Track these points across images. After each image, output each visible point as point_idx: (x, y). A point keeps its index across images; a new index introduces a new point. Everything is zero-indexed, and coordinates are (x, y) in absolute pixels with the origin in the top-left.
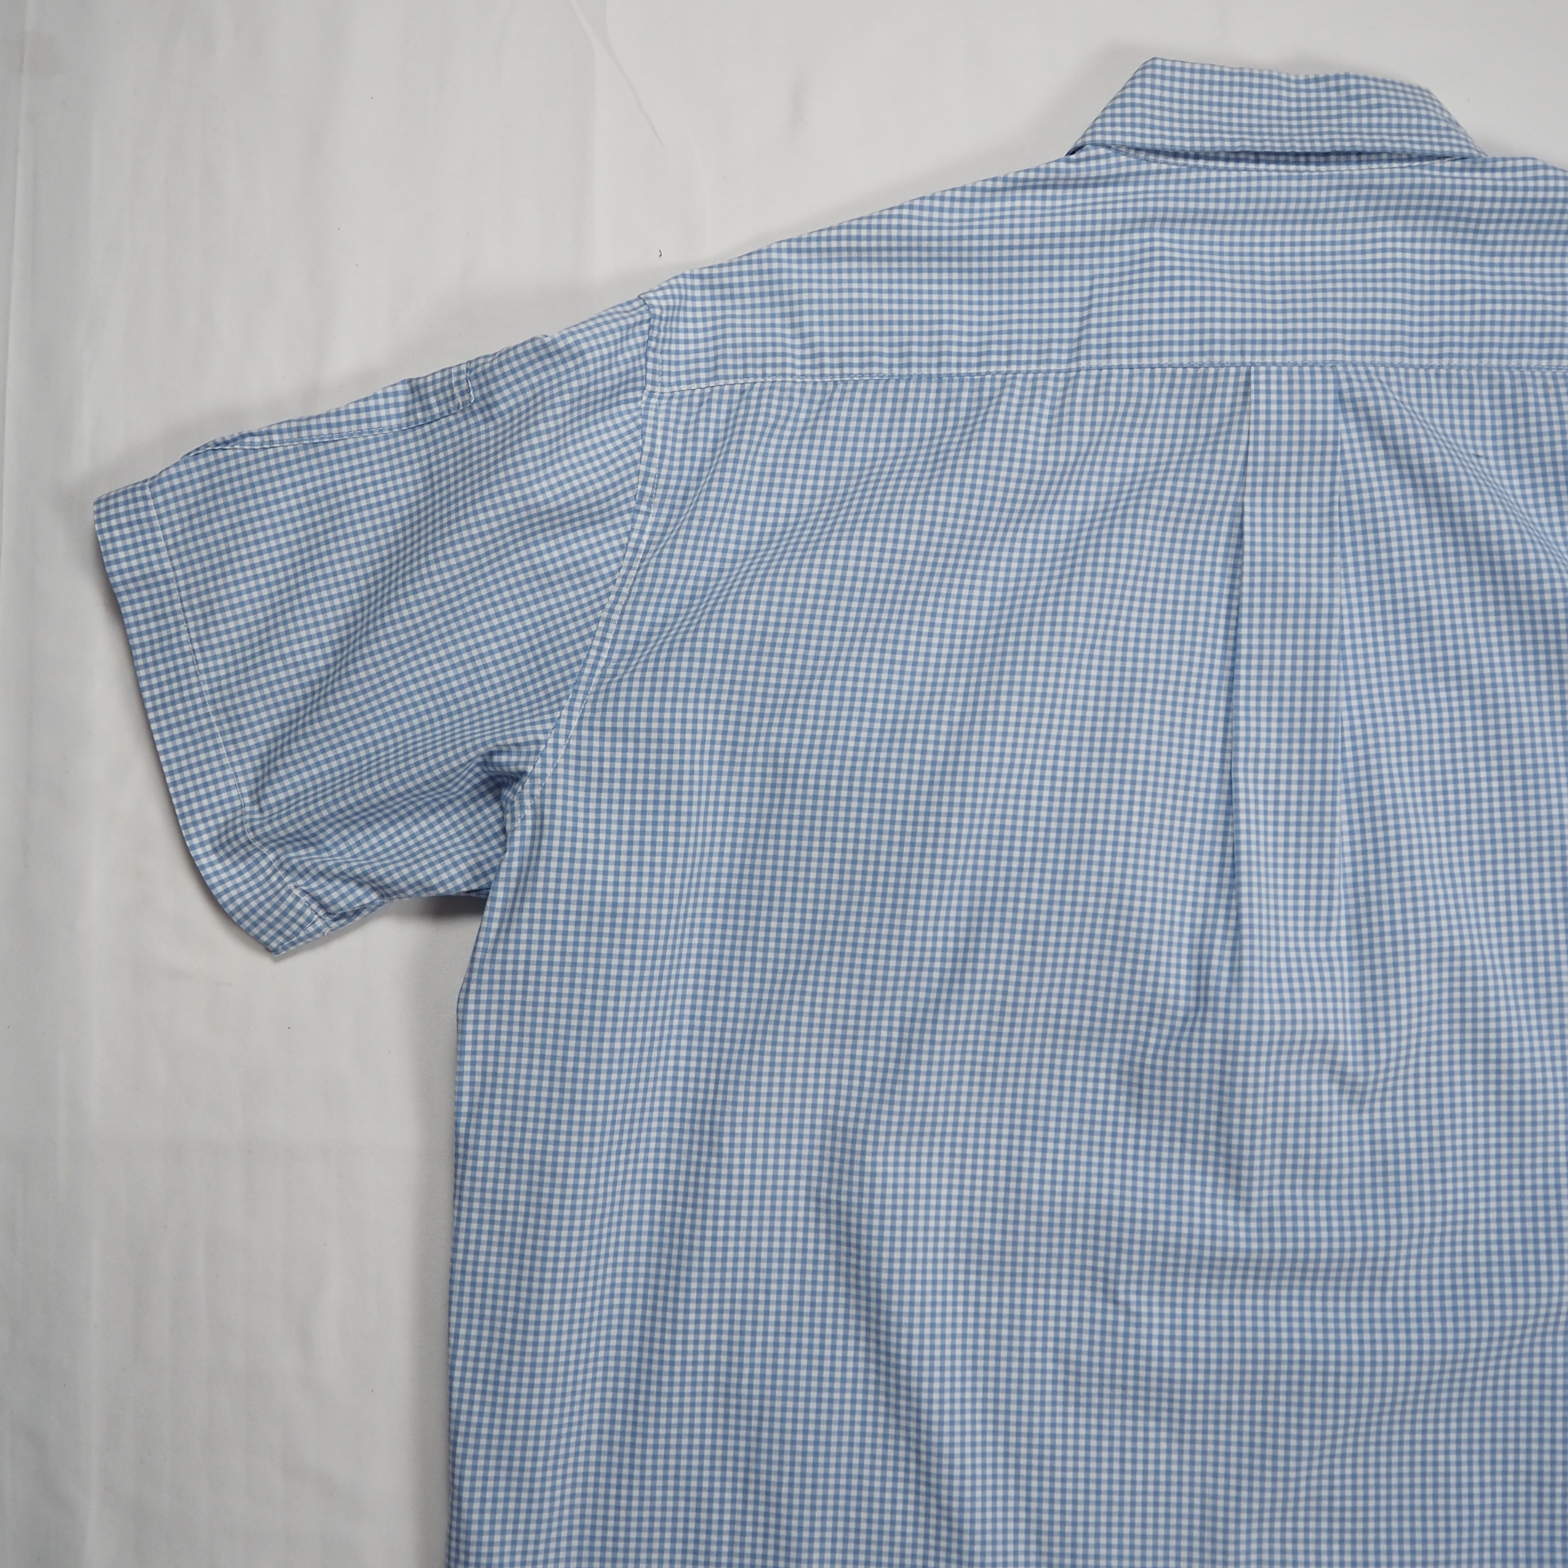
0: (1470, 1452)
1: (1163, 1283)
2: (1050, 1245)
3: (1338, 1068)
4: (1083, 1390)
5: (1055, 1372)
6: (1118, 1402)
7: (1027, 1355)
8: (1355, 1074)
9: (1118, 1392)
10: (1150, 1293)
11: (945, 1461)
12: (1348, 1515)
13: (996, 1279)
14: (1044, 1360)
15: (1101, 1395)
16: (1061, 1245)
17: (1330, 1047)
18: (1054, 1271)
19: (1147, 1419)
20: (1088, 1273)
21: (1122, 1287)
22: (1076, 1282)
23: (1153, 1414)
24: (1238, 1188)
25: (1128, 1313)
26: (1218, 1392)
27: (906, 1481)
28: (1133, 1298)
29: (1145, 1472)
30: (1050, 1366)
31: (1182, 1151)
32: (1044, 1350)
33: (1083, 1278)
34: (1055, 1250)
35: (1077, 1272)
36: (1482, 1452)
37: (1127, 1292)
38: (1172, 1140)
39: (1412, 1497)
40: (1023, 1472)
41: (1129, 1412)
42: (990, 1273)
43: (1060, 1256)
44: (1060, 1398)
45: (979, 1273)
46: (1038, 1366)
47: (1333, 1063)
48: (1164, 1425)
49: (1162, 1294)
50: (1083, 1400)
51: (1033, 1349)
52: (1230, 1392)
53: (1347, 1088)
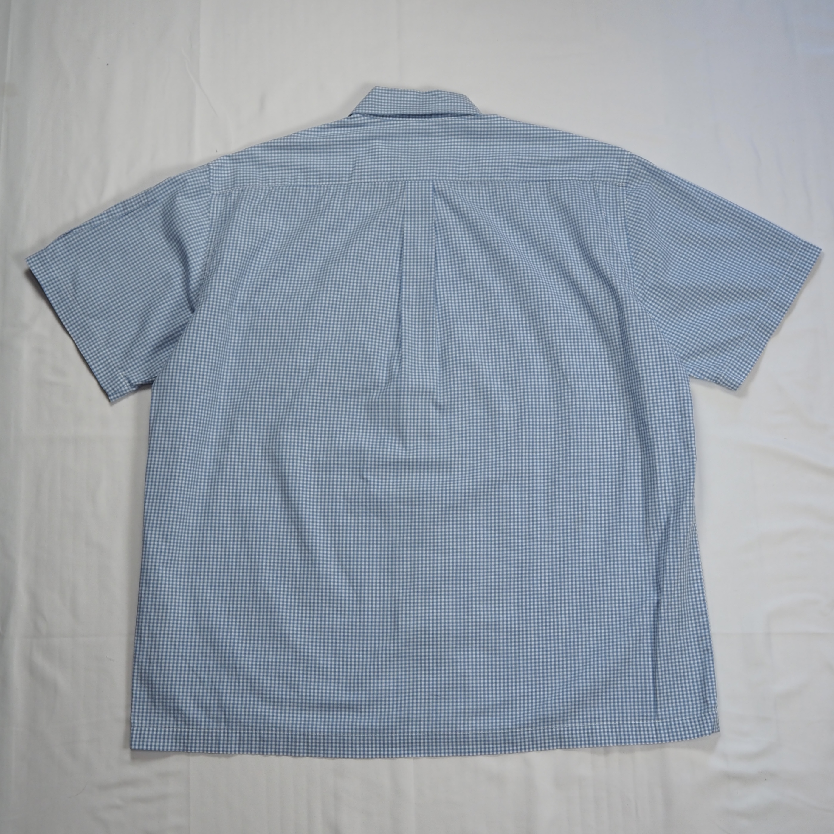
0: (480, 524)
1: (378, 472)
2: (342, 461)
3: (435, 401)
4: (353, 507)
5: (344, 502)
6: (364, 511)
7: (334, 497)
8: (440, 402)
9: (364, 507)
10: (374, 475)
11: (307, 530)
12: (439, 544)
13: (324, 473)
14: (340, 499)
15: (358, 509)
16: (345, 461)
17: (432, 394)
18: (343, 470)
19: (374, 516)
20: (354, 470)
21: (365, 473)
22: (351, 473)
23: (375, 514)
24: (403, 440)
25: (367, 481)
26: (396, 505)
27: (294, 539)
28: (369, 477)
29: (373, 534)
30: (342, 500)
31: (385, 429)
32: (340, 495)
33: (352, 471)
34: (343, 463)
35: (351, 470)
36: (483, 523)
37: (367, 475)
38: (382, 426)
39: (461, 538)
40: (333, 535)
41: (368, 514)
42: (322, 471)
43: (345, 464)
44: (345, 511)
45: (319, 471)
46: (338, 500)
47: (433, 399)
48: (379, 518)
49: (378, 475)
50: (353, 511)
51: (336, 495)
52: (400, 505)
53: (438, 407)
